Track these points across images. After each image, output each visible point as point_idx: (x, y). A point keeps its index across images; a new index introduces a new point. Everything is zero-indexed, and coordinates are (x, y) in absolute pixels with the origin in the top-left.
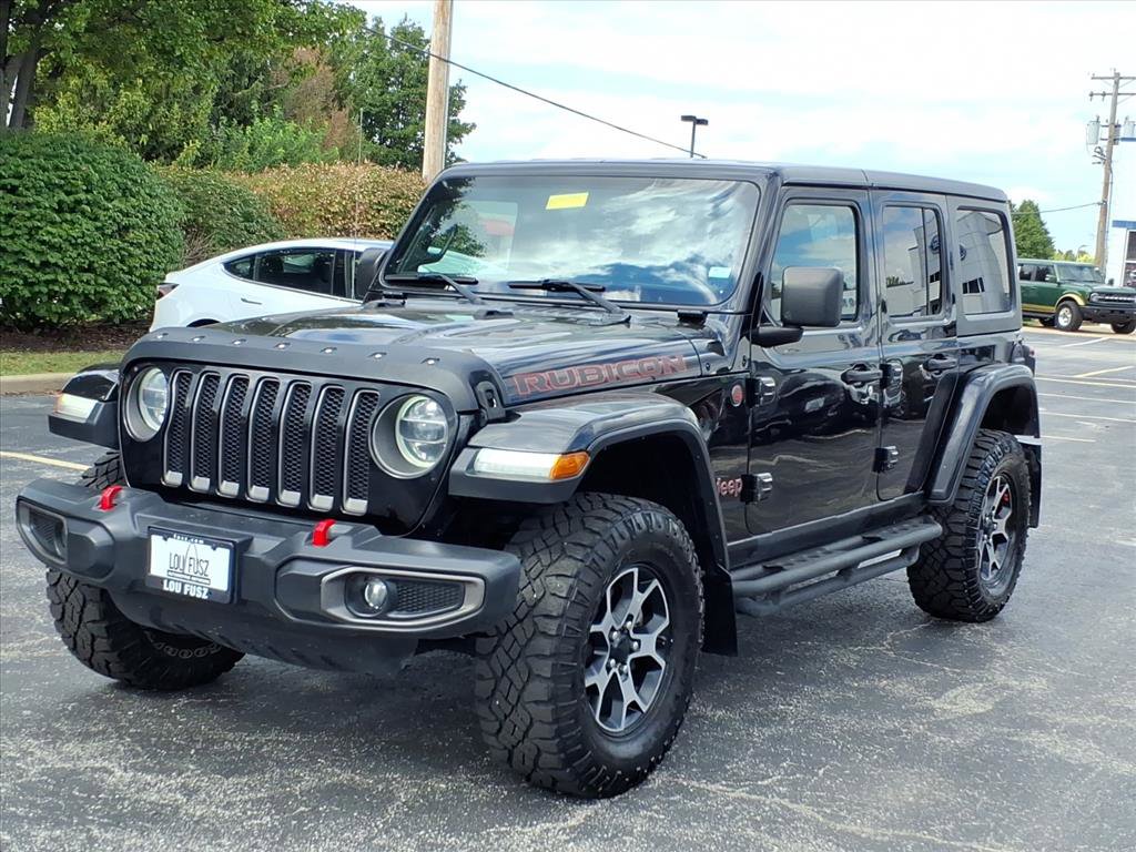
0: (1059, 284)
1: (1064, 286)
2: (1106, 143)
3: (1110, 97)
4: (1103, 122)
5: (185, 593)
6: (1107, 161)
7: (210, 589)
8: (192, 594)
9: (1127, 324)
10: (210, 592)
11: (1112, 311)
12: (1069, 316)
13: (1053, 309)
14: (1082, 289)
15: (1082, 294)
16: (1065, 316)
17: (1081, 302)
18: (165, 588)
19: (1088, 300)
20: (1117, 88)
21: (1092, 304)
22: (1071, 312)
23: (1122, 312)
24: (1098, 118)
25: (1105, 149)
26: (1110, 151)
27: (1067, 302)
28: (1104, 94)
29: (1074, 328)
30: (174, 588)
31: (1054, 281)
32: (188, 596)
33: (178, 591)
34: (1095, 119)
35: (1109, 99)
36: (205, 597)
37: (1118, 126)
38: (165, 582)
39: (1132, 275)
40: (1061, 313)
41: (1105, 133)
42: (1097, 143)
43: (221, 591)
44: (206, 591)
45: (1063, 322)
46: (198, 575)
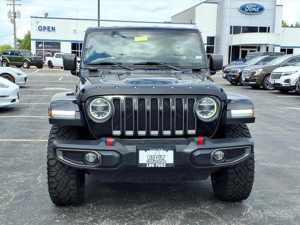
0: (22, 56)
1: (23, 57)
2: (13, 18)
3: (13, 5)
4: (12, 12)
5: (156, 166)
6: (14, 23)
7: (166, 164)
8: (159, 166)
9: (41, 66)
10: (167, 165)
11: (38, 63)
12: (27, 64)
13: (22, 63)
14: (29, 57)
15: (29, 59)
16: (25, 64)
17: (29, 61)
18: (147, 166)
19: (31, 60)
20: (14, 3)
21: (32, 61)
22: (27, 63)
23: (40, 63)
24: (10, 11)
25: (13, 19)
26: (14, 20)
27: (26, 61)
28: (11, 5)
29: (28, 67)
30: (152, 165)
31: (21, 55)
32: (158, 167)
33: (153, 166)
34: (9, 11)
35: (12, 6)
36: (165, 166)
37: (16, 13)
38: (147, 164)
39: (38, 53)
40: (24, 64)
41: (12, 15)
42: (11, 18)
43: (171, 164)
44: (165, 164)
45: (25, 66)
46: (161, 160)
